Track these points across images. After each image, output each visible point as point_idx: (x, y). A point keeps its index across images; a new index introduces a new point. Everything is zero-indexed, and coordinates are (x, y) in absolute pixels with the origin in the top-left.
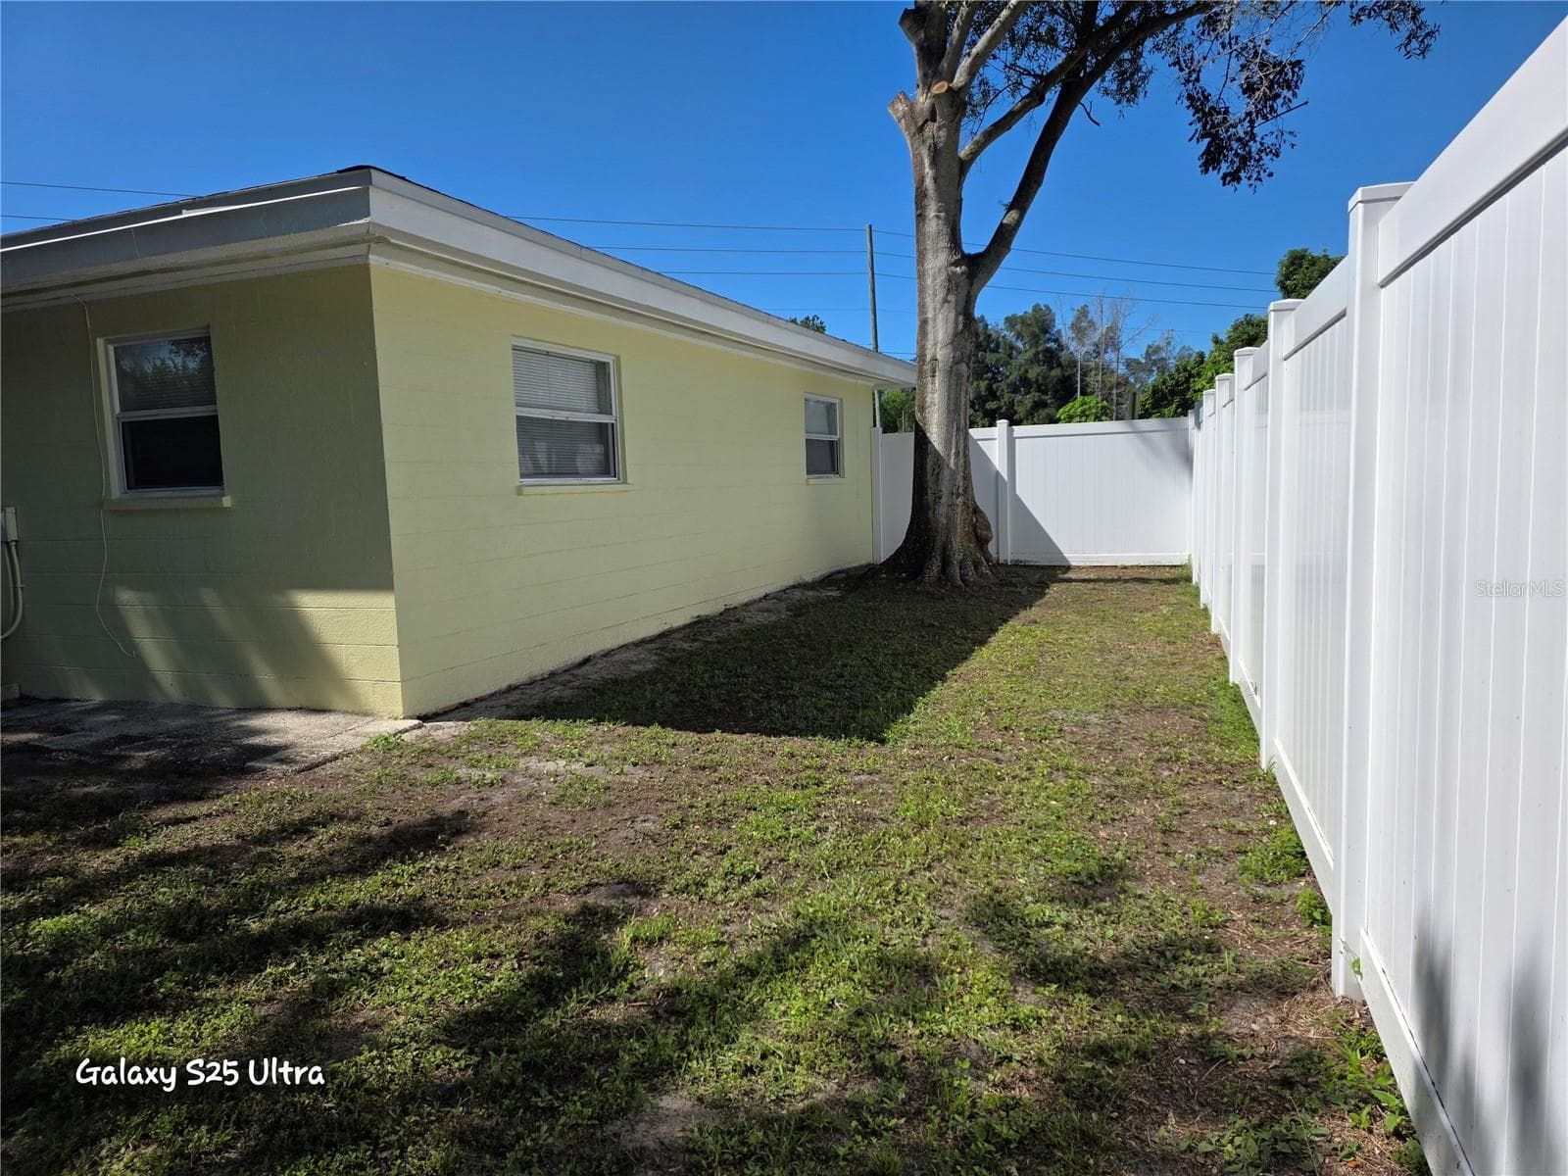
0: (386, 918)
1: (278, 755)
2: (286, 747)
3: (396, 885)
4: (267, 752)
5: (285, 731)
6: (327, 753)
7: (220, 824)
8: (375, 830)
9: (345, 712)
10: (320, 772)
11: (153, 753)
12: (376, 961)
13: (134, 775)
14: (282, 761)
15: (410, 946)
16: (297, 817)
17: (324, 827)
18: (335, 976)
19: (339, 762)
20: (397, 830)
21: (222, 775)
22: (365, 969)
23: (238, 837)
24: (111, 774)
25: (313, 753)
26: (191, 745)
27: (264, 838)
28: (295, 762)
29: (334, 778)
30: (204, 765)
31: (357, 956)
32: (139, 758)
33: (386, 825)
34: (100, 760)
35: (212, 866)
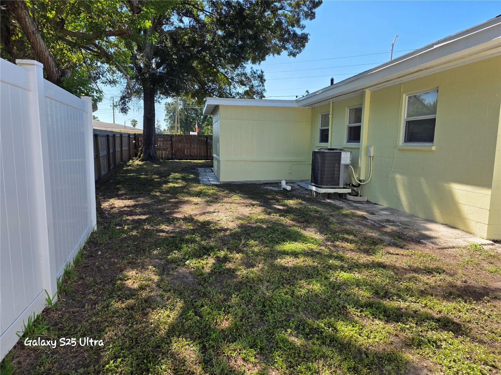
0: (450, 324)
1: (432, 240)
2: (437, 238)
3: (460, 311)
4: (428, 238)
5: (438, 232)
6: (451, 245)
7: (405, 259)
8: (459, 283)
9: (463, 231)
10: (446, 251)
11: (394, 228)
12: (441, 341)
13: (386, 233)
14: (433, 243)
15: (456, 341)
16: (431, 266)
17: (440, 274)
18: (423, 338)
19: (454, 249)
20: (468, 286)
21: (412, 241)
22: (435, 342)
23: (409, 266)
24: (380, 231)
25: (445, 243)
26: (406, 228)
27: (416, 270)
28: (438, 245)
29: (450, 255)
30: (408, 236)
31: (433, 335)
32: (389, 228)
33: (465, 282)
34: (378, 226)
35: (396, 274)
